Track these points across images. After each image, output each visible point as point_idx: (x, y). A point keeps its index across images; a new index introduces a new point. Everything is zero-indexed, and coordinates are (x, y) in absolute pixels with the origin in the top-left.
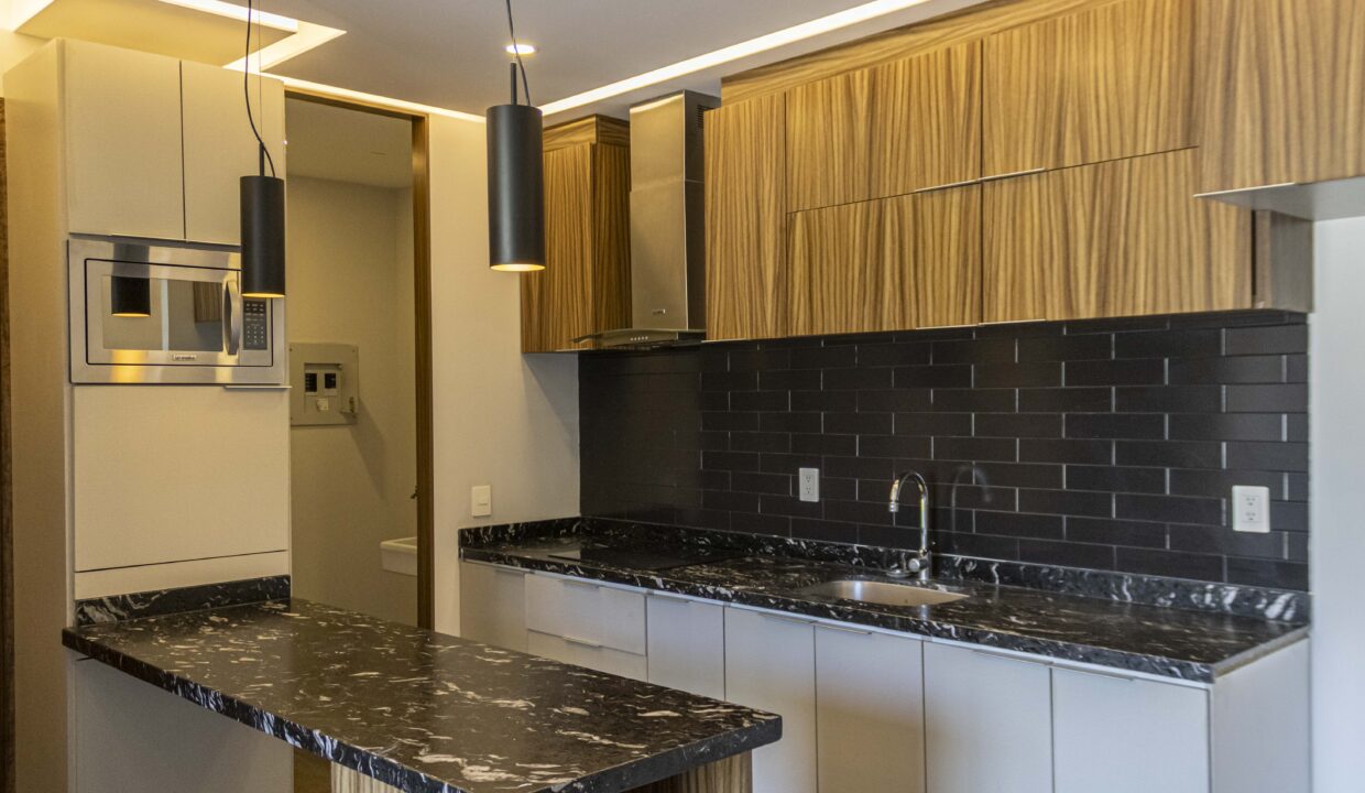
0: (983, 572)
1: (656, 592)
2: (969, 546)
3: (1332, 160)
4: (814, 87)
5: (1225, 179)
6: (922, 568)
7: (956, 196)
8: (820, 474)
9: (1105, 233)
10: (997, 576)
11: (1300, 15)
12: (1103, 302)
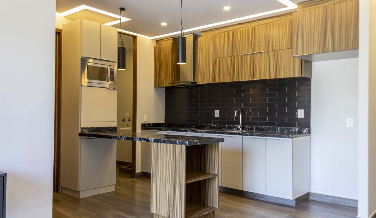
0: (252, 129)
1: (188, 133)
2: (249, 124)
3: (313, 51)
4: (221, 34)
5: (297, 54)
6: (240, 128)
7: (249, 56)
8: (219, 111)
9: (276, 63)
10: (254, 129)
11: (309, 27)
12: (276, 75)
